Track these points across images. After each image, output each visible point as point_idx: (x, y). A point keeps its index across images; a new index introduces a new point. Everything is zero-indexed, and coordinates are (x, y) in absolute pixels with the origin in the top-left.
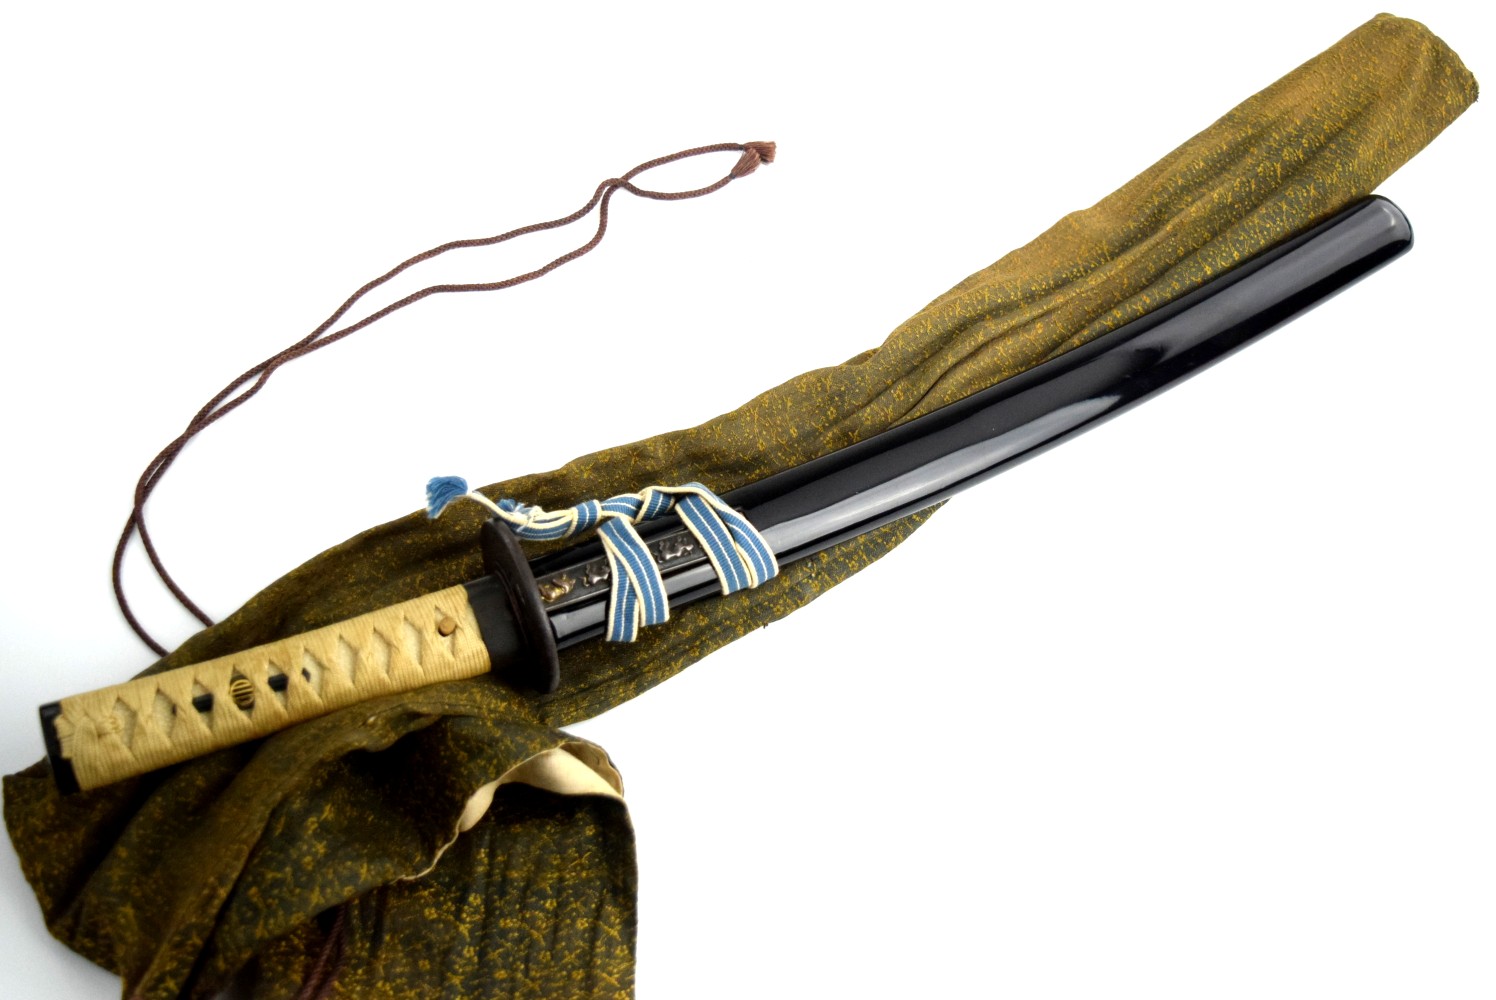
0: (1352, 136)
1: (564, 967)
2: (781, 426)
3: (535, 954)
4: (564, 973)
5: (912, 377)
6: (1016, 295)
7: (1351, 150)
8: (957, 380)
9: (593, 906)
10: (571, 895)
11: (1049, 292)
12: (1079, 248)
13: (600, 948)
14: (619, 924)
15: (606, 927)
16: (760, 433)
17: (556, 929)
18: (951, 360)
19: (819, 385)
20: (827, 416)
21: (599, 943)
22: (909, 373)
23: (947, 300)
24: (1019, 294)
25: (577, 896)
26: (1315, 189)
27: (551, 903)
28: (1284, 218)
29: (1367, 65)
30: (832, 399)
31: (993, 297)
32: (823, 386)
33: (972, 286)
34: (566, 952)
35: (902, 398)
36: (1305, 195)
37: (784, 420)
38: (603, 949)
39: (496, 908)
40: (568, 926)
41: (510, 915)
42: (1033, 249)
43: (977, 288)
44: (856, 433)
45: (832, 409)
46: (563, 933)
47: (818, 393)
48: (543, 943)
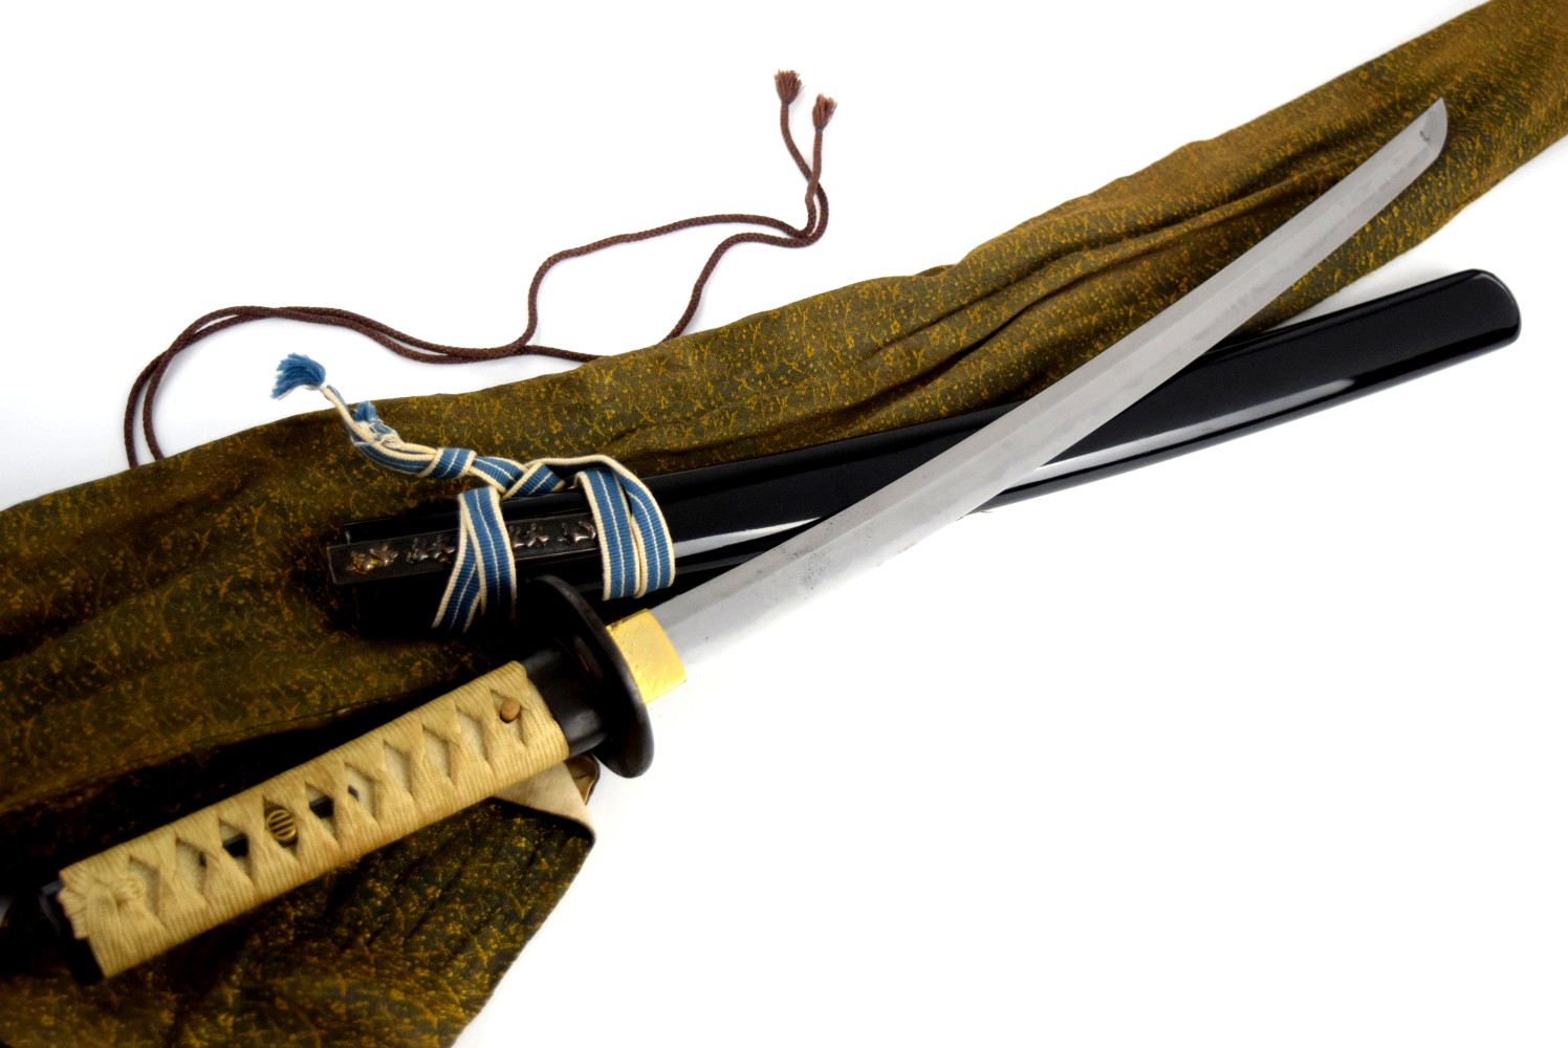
0: (1524, 89)
1: (412, 959)
2: (836, 333)
3: (388, 932)
4: (409, 964)
5: (993, 299)
6: (1119, 226)
7: (1522, 104)
8: (1044, 313)
9: (477, 918)
10: (461, 896)
11: (1156, 227)
12: (1196, 184)
13: (460, 962)
14: (495, 950)
15: (479, 946)
16: (808, 336)
17: (424, 920)
18: (1042, 290)
19: (884, 292)
20: (889, 331)
21: (461, 957)
22: (987, 296)
23: (1039, 222)
24: (1123, 227)
25: (465, 899)
26: (1481, 142)
27: (435, 892)
28: (1447, 172)
29: (1541, 17)
30: (897, 311)
31: (1093, 225)
32: (888, 295)
33: (1069, 211)
34: (422, 948)
35: (979, 321)
36: (1471, 147)
37: (840, 326)
38: (463, 965)
39: (373, 866)
40: (437, 923)
41: (384, 880)
42: (1143, 178)
43: (1075, 212)
44: (921, 354)
45: (896, 323)
46: (428, 927)
47: (881, 302)
48: (402, 927)
